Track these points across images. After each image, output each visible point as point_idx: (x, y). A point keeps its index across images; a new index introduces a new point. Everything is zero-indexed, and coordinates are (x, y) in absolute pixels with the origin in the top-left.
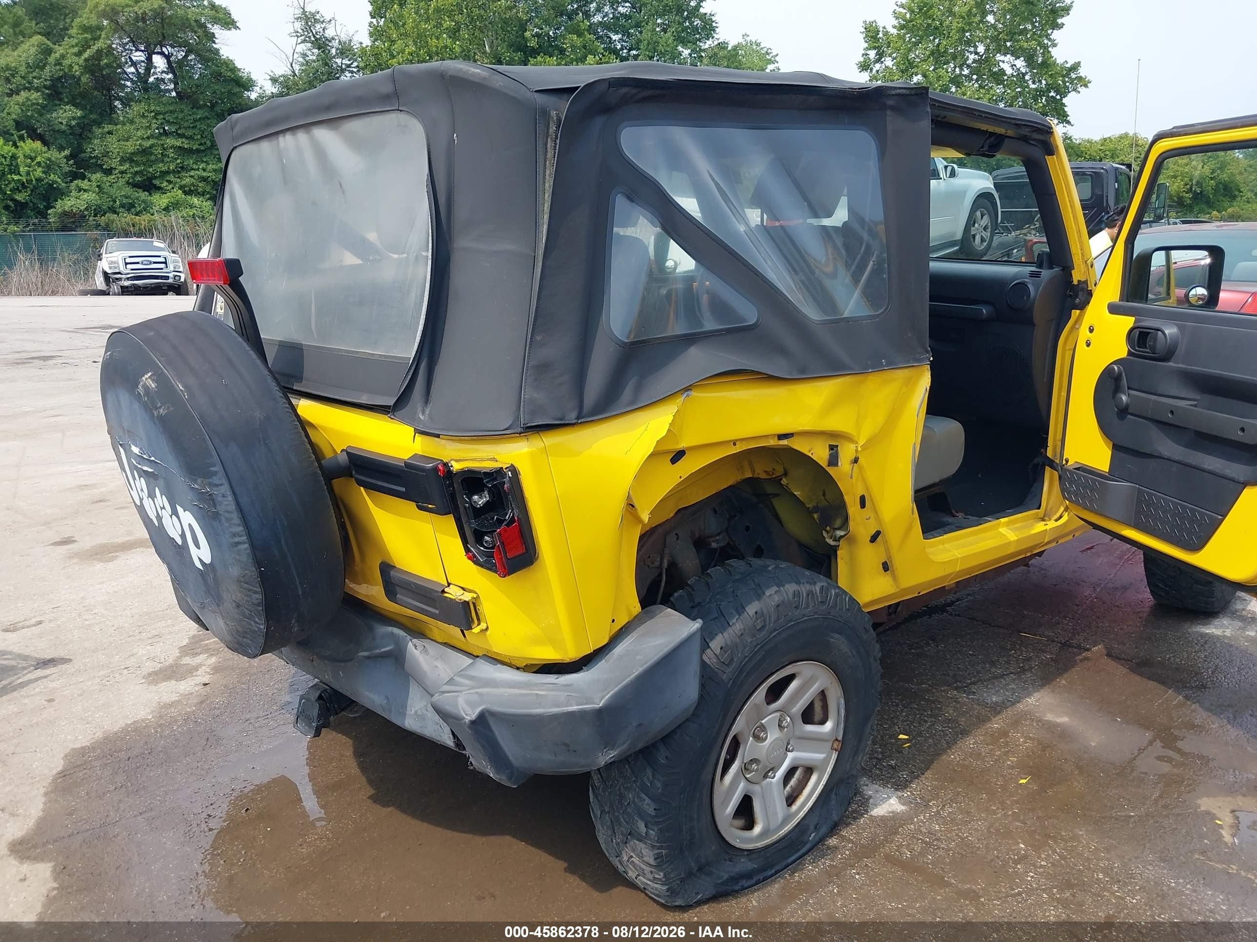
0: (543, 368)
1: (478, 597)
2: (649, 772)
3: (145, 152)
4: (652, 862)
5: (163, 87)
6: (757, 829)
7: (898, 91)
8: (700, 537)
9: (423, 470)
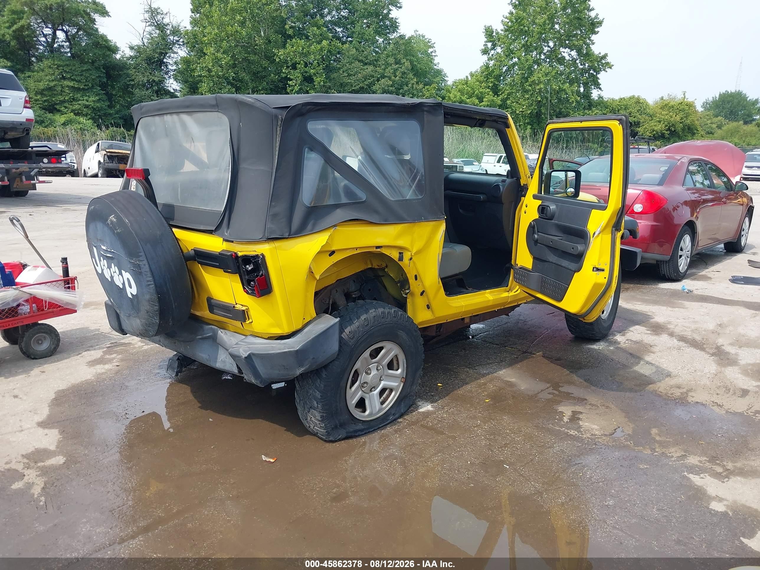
0: (275, 216)
1: (248, 308)
2: (319, 381)
3: (50, 89)
4: (320, 419)
5: (62, 50)
6: (367, 413)
7: (429, 104)
8: (347, 292)
9: (226, 255)
